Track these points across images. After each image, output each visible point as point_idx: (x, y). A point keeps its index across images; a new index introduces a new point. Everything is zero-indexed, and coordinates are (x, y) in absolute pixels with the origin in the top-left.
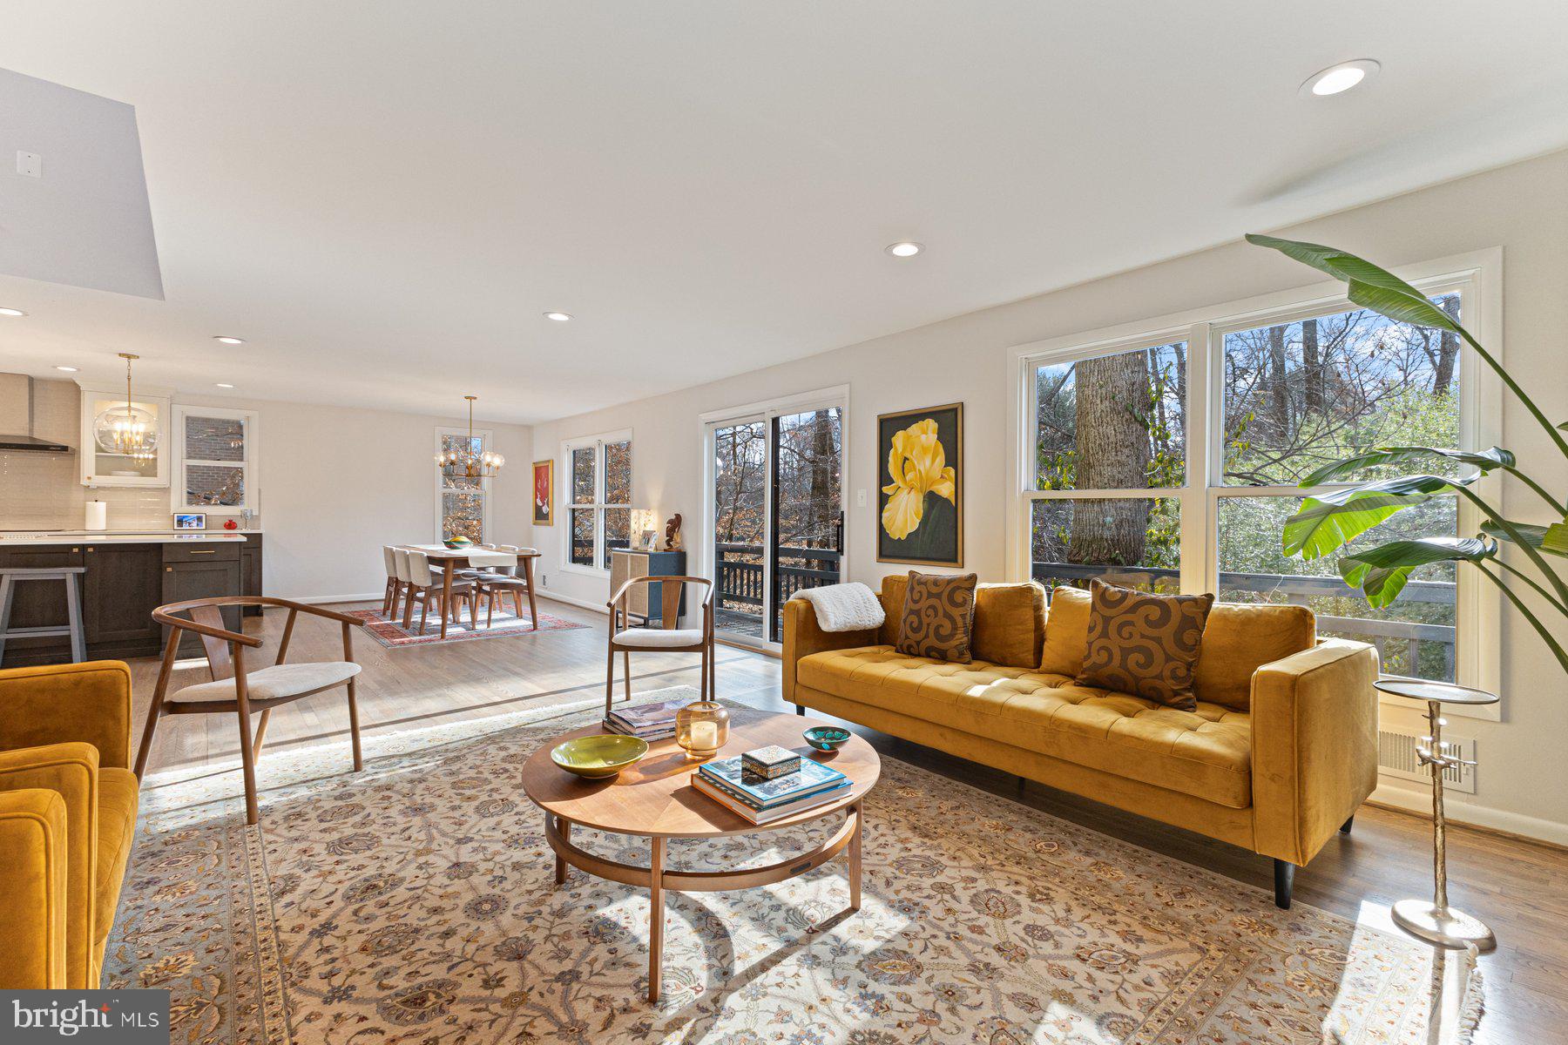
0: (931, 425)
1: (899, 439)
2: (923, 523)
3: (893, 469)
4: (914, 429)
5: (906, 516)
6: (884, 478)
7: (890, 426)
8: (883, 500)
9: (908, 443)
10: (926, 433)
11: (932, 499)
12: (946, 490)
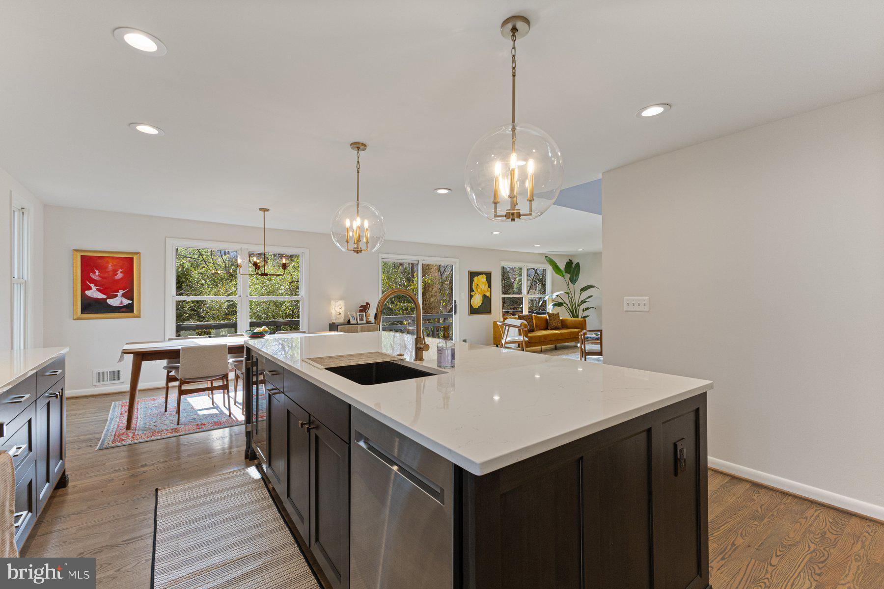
0: (484, 276)
1: (476, 279)
2: (482, 303)
3: (474, 287)
4: (480, 277)
5: (477, 301)
6: (471, 290)
7: (473, 275)
8: (471, 297)
9: (478, 279)
10: (482, 279)
11: (485, 296)
12: (488, 294)
